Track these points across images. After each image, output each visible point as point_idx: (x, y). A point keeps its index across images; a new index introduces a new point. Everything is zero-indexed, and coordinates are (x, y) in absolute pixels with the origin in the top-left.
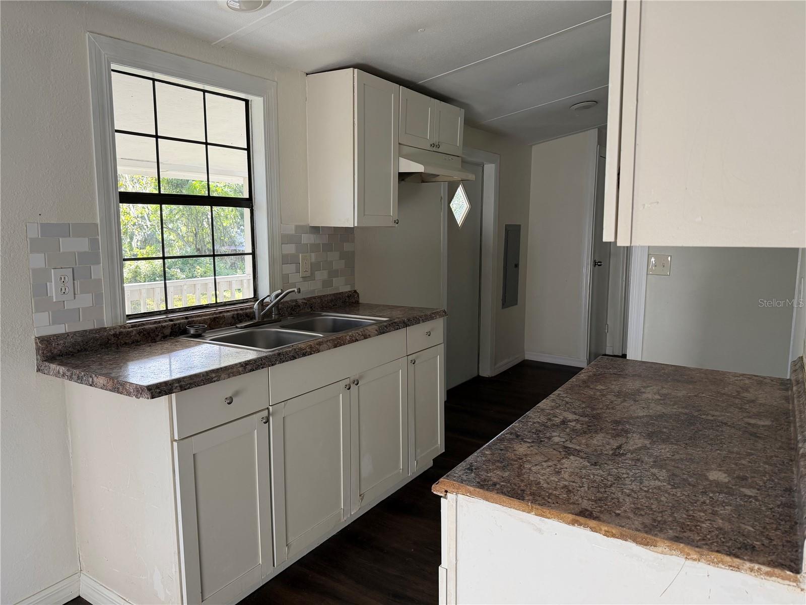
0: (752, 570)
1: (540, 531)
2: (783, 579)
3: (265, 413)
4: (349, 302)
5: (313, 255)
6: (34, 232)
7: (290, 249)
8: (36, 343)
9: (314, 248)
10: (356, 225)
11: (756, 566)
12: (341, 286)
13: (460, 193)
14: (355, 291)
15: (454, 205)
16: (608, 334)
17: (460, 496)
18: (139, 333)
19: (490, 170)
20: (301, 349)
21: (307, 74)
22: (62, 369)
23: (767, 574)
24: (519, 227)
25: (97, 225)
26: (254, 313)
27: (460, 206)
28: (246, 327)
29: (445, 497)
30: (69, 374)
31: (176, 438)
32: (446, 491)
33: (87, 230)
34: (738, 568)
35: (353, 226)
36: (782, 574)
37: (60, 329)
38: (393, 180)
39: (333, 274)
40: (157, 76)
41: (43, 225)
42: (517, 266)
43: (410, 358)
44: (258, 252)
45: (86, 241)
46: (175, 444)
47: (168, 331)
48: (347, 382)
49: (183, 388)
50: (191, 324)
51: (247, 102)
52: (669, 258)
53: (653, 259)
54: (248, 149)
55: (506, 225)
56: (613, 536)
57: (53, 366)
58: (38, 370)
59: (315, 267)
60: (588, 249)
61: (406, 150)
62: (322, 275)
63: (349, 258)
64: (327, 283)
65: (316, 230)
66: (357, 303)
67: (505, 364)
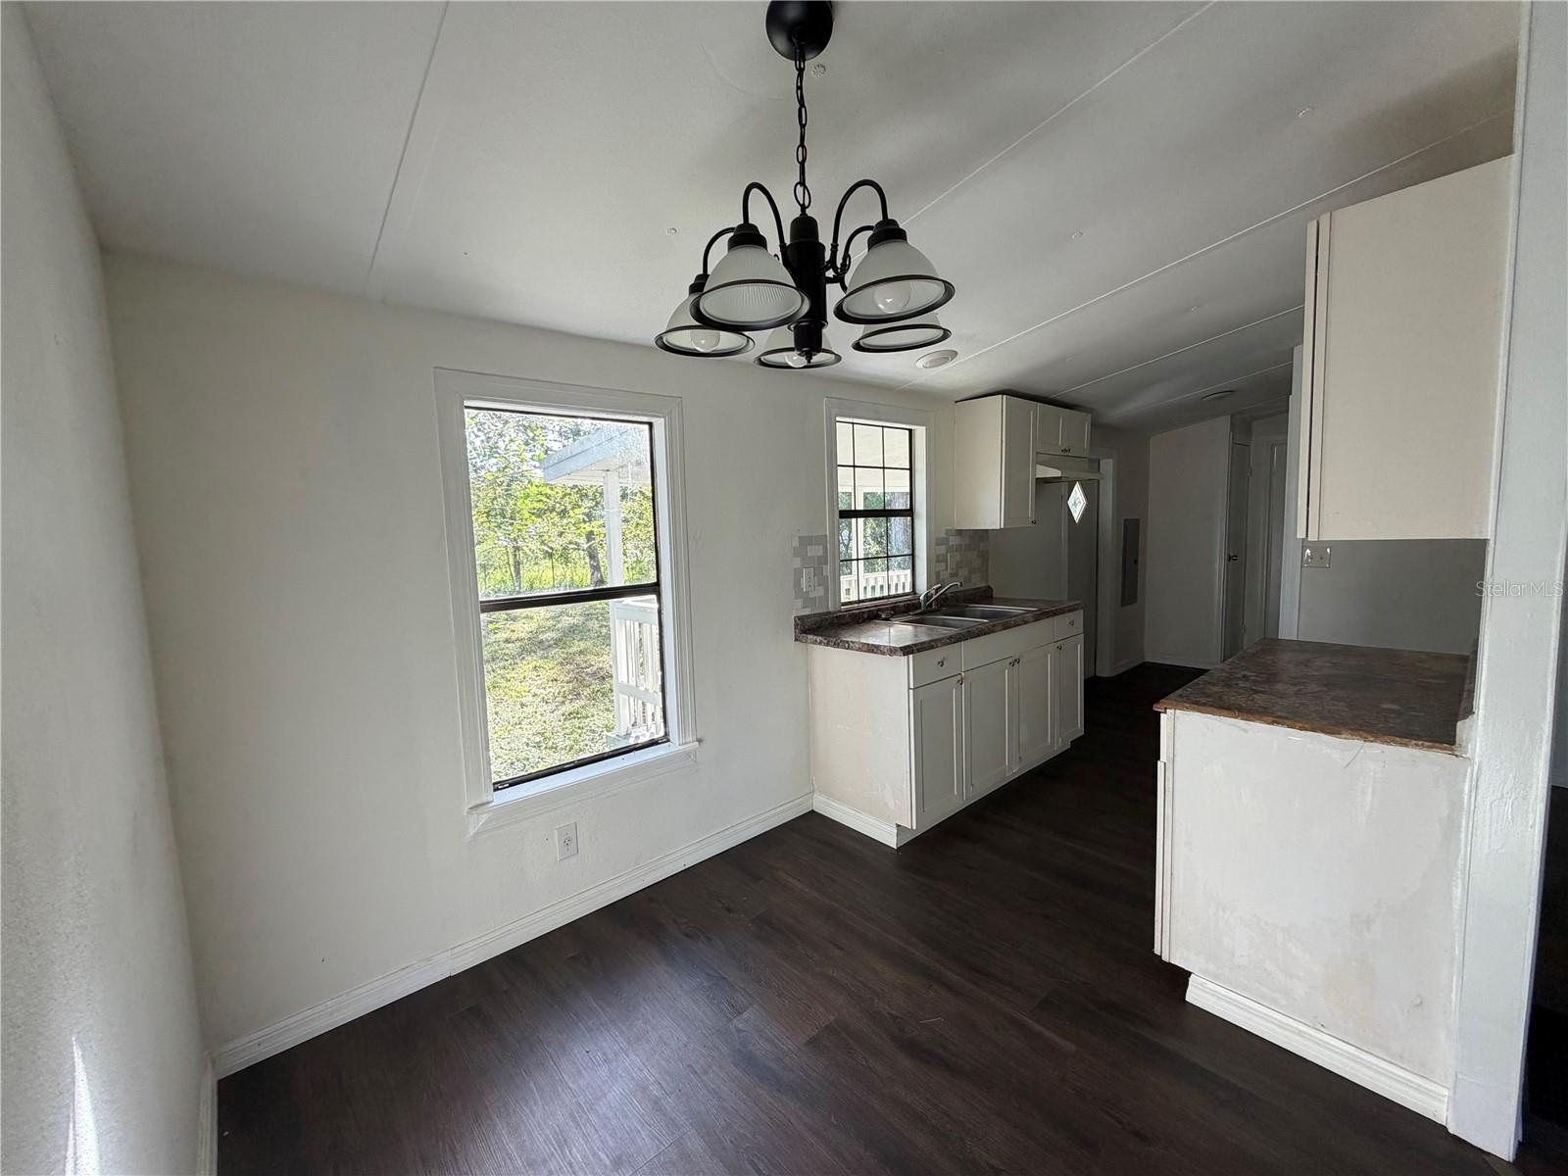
0: (1417, 745)
1: (1245, 731)
2: (1442, 749)
3: (959, 678)
4: (985, 595)
5: (958, 554)
6: (796, 543)
7: (942, 550)
8: (795, 621)
9: (959, 548)
10: (1002, 526)
11: (1420, 743)
12: (978, 583)
13: (1077, 489)
14: (989, 587)
15: (1070, 502)
16: (1245, 637)
17: (1177, 711)
18: (850, 615)
19: (1108, 466)
20: (983, 630)
21: (956, 402)
22: (819, 639)
23: (1428, 747)
24: (1137, 521)
25: (826, 536)
26: (920, 603)
27: (1077, 502)
28: (916, 614)
29: (1165, 713)
30: (825, 641)
31: (912, 687)
32: (1166, 708)
33: (821, 540)
34: (1406, 745)
35: (998, 528)
36: (1441, 746)
37: (807, 612)
38: (1031, 486)
39: (972, 571)
40: (856, 421)
41: (800, 537)
42: (1136, 562)
43: (1058, 644)
44: (917, 553)
45: (821, 547)
46: (911, 691)
47: (866, 616)
48: (1011, 660)
49: (919, 651)
50: (883, 610)
51: (910, 431)
52: (1328, 550)
53: (1308, 551)
54: (911, 469)
55: (1125, 520)
56: (1306, 730)
57: (810, 637)
58: (796, 640)
59: (959, 565)
60: (1221, 542)
61: (1042, 457)
62: (963, 572)
63: (984, 557)
64: (968, 580)
65: (960, 532)
66: (991, 597)
67: (1125, 665)
